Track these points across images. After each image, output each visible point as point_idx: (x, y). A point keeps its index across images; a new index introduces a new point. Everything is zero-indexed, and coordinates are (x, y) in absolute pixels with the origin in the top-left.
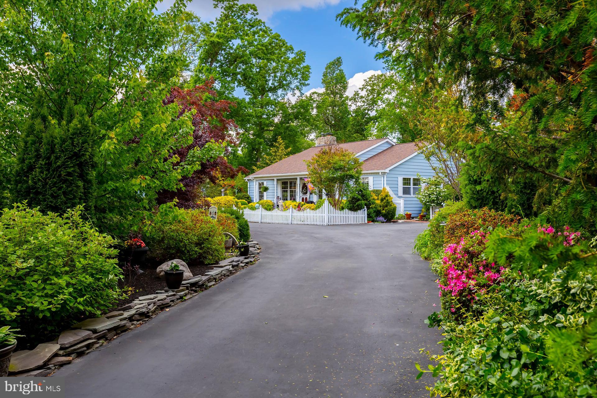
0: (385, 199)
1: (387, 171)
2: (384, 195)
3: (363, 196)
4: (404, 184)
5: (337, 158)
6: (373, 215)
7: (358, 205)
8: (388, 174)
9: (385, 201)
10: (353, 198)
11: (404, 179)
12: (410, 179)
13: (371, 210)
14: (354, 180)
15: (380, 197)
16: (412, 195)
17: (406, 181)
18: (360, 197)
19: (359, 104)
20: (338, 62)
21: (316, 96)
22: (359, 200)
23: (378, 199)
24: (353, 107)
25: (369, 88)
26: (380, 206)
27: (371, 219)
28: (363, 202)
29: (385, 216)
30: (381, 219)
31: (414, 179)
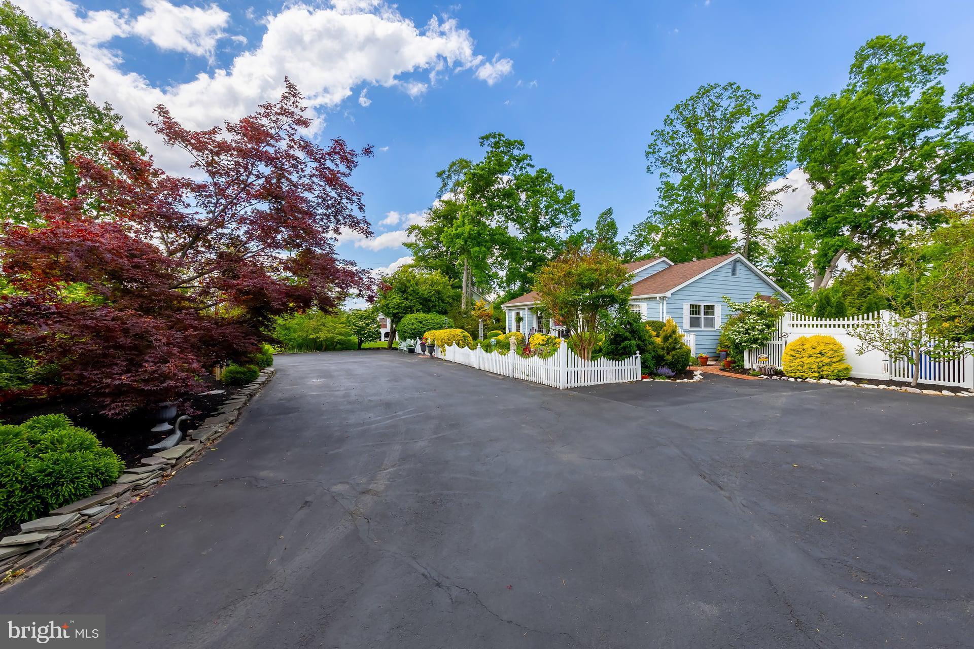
0: (671, 336)
1: (668, 294)
2: (669, 331)
3: (633, 332)
4: (692, 313)
5: (584, 265)
6: (651, 363)
7: (624, 348)
8: (669, 298)
9: (671, 340)
10: (617, 335)
11: (692, 306)
12: (700, 306)
13: (648, 356)
14: (617, 306)
15: (662, 334)
16: (703, 328)
17: (695, 309)
18: (627, 334)
19: (628, 247)
20: (609, 212)
21: (585, 232)
22: (626, 339)
23: (658, 336)
24: (623, 250)
25: (637, 234)
26: (663, 348)
27: (648, 371)
28: (633, 342)
29: (672, 365)
30: (666, 370)
31: (706, 307)
